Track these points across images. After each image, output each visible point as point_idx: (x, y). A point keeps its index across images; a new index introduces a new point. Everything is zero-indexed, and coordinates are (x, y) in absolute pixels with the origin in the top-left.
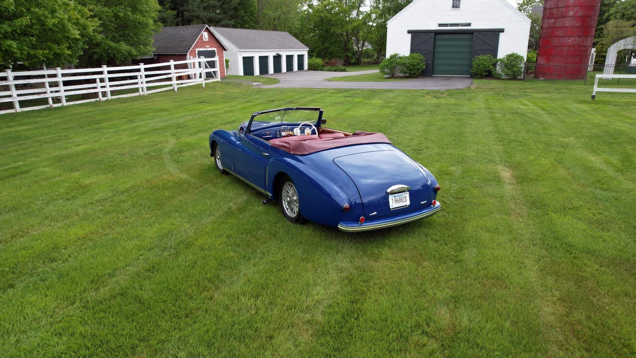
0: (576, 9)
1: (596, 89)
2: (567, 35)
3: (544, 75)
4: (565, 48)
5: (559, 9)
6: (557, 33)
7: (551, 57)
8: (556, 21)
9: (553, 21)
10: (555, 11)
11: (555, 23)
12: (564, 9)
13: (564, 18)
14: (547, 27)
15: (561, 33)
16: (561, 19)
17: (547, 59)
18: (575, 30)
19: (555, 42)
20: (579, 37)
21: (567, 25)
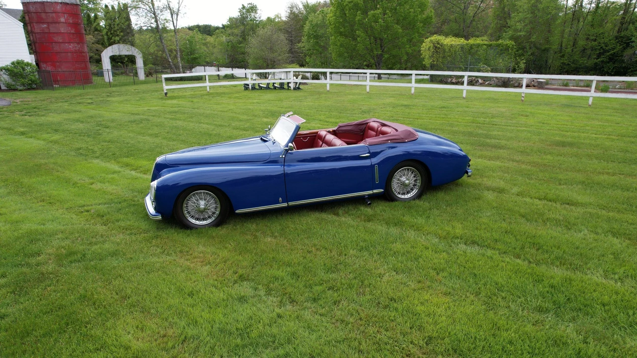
0: (66, 16)
1: (166, 87)
2: (67, 41)
3: (56, 82)
4: (69, 54)
5: (48, 14)
6: (56, 39)
7: (58, 64)
8: (48, 26)
9: (45, 26)
10: (43, 15)
11: (48, 28)
12: (54, 15)
13: (57, 24)
14: (39, 31)
15: (59, 39)
16: (54, 25)
17: (54, 65)
18: (71, 36)
19: (56, 48)
20: (78, 43)
21: (63, 32)
